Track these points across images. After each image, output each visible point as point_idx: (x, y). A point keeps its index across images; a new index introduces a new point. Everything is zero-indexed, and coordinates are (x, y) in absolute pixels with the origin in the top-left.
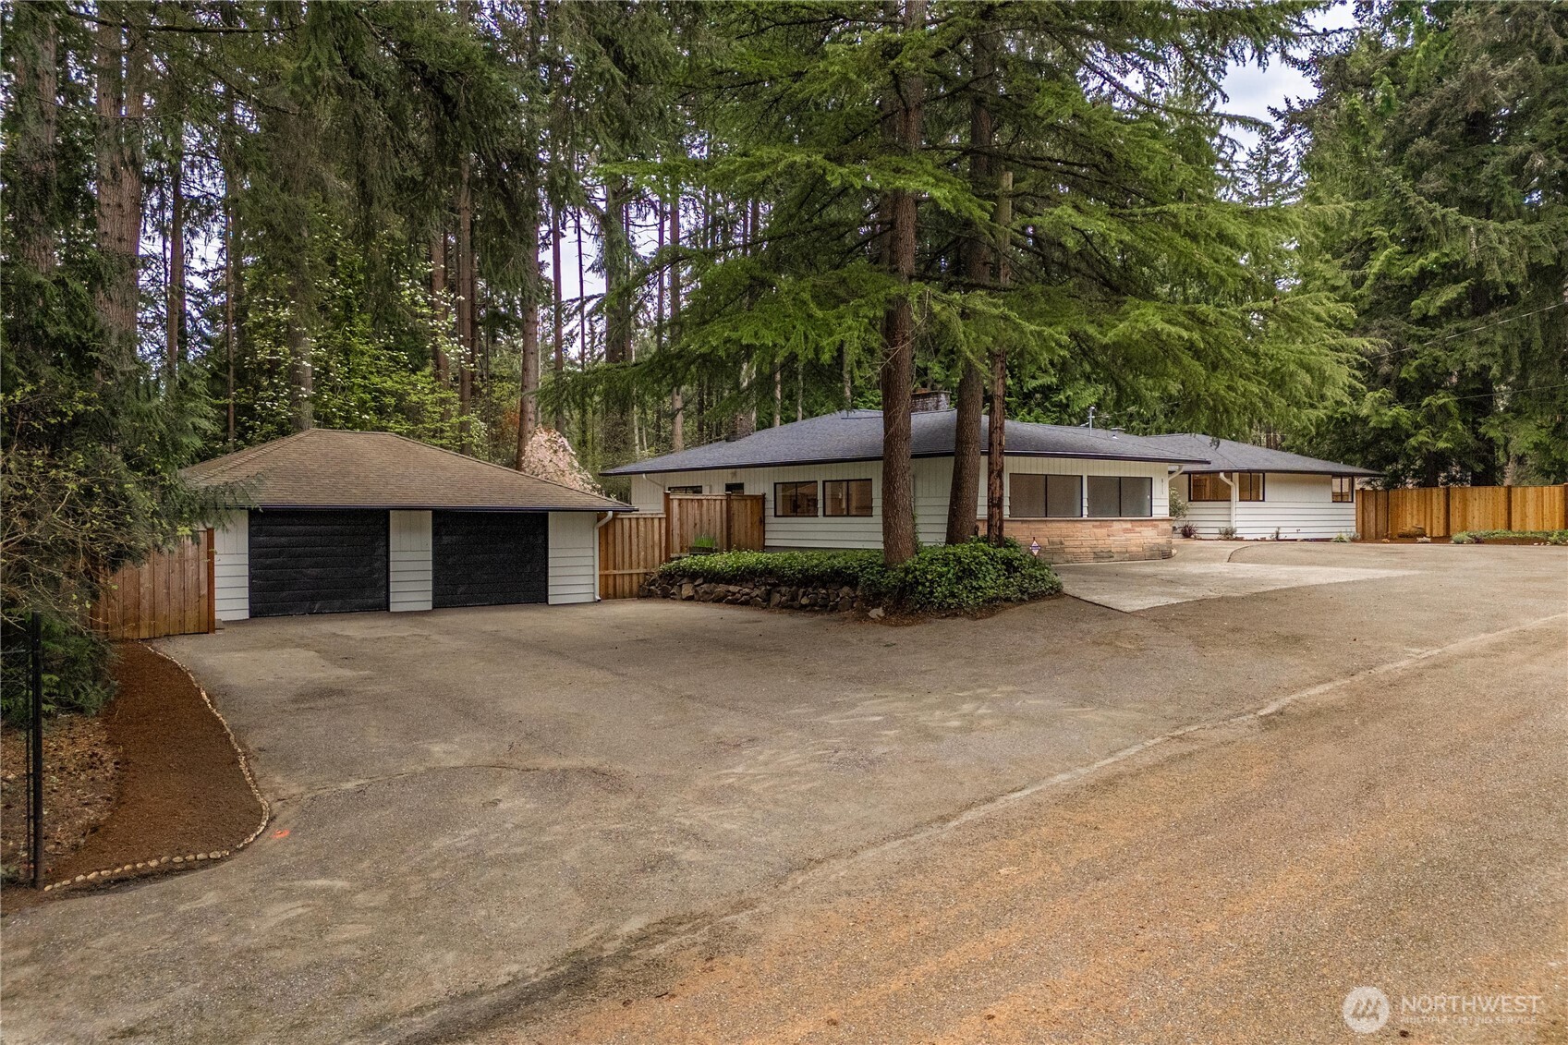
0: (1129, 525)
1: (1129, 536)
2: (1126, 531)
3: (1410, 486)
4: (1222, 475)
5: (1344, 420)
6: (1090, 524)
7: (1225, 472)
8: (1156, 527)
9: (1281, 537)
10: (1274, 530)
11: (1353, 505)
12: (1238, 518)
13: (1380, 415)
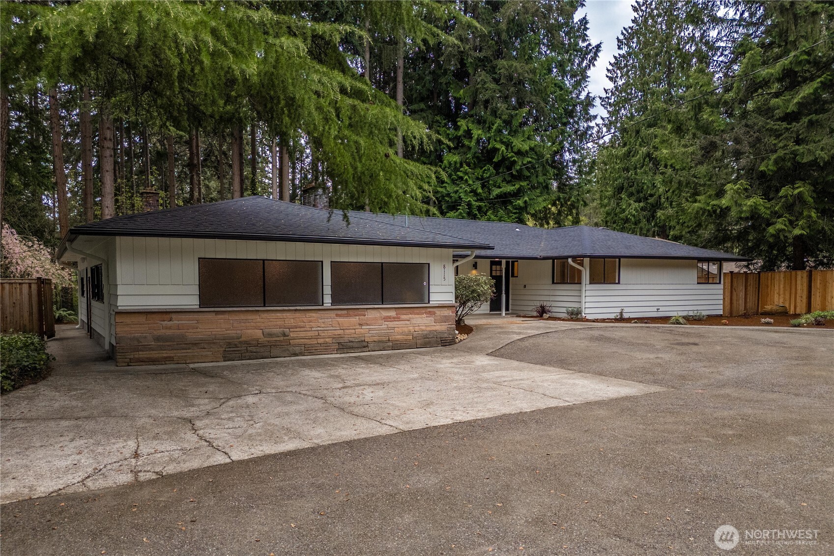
0: (393, 313)
1: (391, 324)
2: (387, 319)
3: (783, 269)
4: (570, 260)
5: (715, 212)
6: (332, 314)
7: (574, 258)
8: (431, 314)
9: (626, 316)
10: (619, 310)
11: (721, 286)
12: (588, 299)
13: (740, 205)
